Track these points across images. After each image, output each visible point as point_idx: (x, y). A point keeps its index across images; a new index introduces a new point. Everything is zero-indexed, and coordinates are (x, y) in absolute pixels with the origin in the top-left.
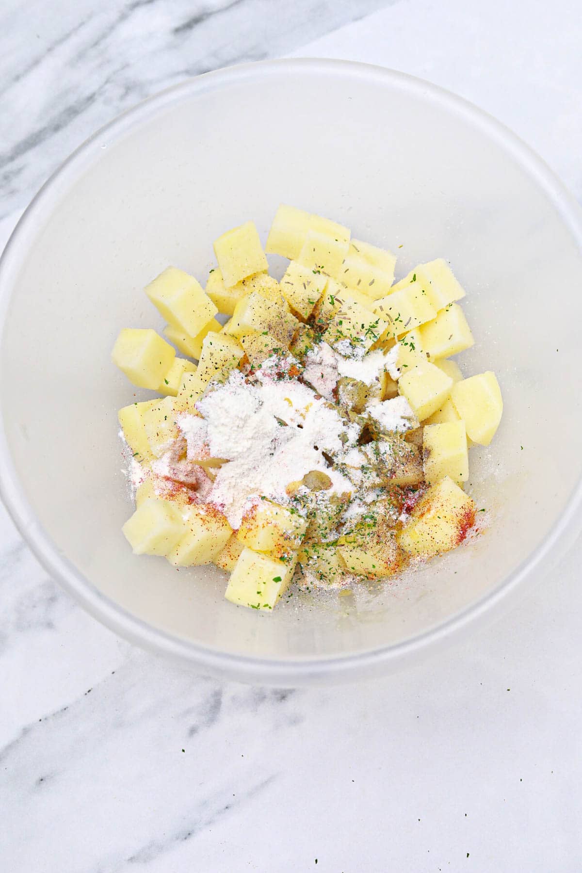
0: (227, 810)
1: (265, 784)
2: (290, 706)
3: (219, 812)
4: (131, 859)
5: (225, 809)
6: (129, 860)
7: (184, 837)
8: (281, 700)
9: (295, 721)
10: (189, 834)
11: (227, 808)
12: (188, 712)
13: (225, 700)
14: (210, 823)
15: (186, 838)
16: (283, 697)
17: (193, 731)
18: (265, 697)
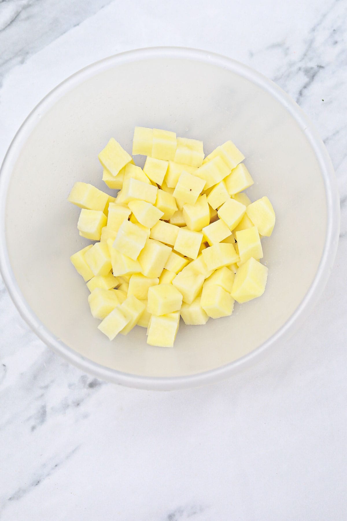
0: (56, 467)
1: (74, 451)
2: (82, 409)
3: (53, 469)
4: (10, 499)
5: (55, 467)
6: (9, 499)
7: (36, 484)
8: (77, 406)
9: (86, 416)
10: (38, 482)
11: (56, 466)
12: (29, 419)
13: (48, 410)
14: (48, 475)
15: (37, 485)
16: (78, 404)
17: (33, 428)
18: (68, 406)
